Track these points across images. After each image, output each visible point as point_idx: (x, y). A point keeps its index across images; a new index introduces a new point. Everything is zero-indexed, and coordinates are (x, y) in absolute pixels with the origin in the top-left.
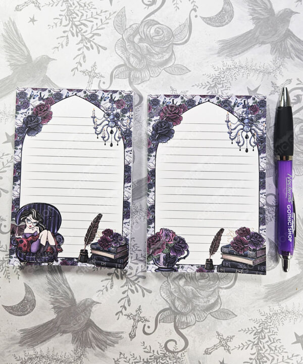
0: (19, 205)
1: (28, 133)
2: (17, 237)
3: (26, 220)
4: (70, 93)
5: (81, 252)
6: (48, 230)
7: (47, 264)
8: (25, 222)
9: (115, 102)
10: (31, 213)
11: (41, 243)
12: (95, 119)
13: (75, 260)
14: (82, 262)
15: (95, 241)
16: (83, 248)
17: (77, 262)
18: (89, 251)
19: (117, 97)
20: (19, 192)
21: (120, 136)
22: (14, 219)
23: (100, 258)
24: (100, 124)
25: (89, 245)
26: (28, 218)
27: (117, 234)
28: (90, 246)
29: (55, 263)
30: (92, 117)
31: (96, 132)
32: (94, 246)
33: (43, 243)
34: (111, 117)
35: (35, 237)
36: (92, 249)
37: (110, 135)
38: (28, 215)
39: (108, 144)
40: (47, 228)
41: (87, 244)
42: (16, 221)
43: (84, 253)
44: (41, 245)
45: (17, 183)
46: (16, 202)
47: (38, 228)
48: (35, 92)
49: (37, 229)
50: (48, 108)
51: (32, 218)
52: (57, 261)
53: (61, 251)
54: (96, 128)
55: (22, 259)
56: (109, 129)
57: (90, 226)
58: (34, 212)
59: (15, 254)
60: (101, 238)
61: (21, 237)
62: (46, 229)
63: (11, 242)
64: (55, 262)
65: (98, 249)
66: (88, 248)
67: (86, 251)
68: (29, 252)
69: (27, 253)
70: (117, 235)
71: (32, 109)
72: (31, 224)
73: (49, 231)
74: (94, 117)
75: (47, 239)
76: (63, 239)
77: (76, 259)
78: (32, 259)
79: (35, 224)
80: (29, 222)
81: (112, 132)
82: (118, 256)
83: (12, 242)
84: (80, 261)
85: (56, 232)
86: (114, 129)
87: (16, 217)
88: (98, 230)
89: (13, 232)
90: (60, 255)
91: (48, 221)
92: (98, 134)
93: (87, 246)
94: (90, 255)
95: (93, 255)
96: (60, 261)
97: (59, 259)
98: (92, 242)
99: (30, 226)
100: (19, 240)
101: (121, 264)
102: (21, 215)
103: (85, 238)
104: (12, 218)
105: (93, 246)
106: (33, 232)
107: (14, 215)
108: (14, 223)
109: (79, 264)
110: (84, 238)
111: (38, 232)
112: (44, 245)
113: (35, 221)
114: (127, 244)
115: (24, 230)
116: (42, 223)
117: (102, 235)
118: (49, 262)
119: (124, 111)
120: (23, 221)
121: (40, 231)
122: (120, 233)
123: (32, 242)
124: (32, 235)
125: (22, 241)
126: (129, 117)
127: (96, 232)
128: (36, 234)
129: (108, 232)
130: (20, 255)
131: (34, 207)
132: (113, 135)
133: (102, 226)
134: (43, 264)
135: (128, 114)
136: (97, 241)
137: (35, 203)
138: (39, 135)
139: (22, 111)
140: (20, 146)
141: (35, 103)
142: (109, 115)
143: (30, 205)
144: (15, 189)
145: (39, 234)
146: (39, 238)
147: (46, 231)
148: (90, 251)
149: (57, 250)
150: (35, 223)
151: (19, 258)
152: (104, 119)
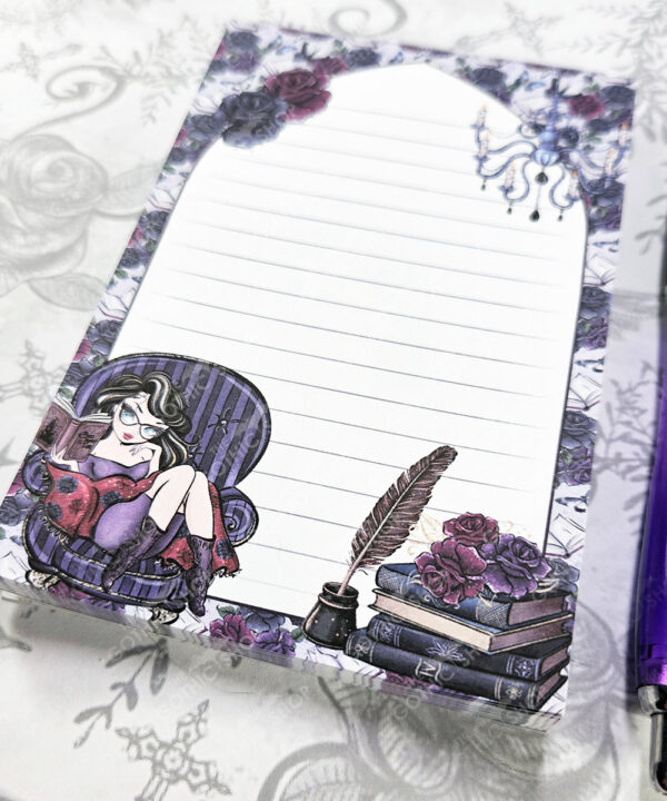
0: (110, 345)
1: (225, 135)
2: (57, 458)
3: (117, 408)
4: (408, 55)
5: (324, 594)
6: (197, 469)
7: (145, 613)
8: (112, 414)
9: (567, 98)
10: (150, 388)
11: (152, 514)
12: (483, 135)
13: (288, 626)
14: (320, 642)
15: (405, 554)
16: (338, 575)
17: (296, 638)
18: (366, 597)
19: (574, 86)
20: (127, 302)
21: (576, 193)
22: (73, 389)
23: (416, 641)
24: (501, 150)
25: (372, 570)
26: (130, 401)
27: (517, 540)
28: (373, 574)
29: (186, 621)
30: (475, 126)
31: (479, 171)
32: (393, 579)
33: (161, 516)
34: (547, 136)
35: (131, 485)
36: (384, 590)
37: (535, 186)
38: (133, 393)
39: (523, 210)
40: (198, 459)
41: (361, 564)
42: (75, 400)
43: (338, 602)
44: (146, 522)
45: (130, 272)
46: (105, 332)
47: (158, 449)
48: (288, 39)
49: (151, 455)
50: (320, 81)
51: (144, 407)
52: (199, 613)
53: (232, 569)
54: (482, 160)
55: (43, 558)
56: (534, 169)
57: (392, 489)
58: (163, 387)
59: (21, 526)
60: (434, 546)
61: (74, 465)
62: (190, 462)
63: (23, 470)
64: (186, 615)
65: (410, 597)
66: (364, 583)
67: (352, 595)
68: (84, 539)
69: (72, 540)
70: (520, 547)
71: (263, 78)
72: (133, 431)
73: (200, 475)
74: (479, 127)
75: (184, 503)
76: (255, 519)
77: (295, 620)
78: (89, 574)
79: (151, 434)
80: (128, 419)
81: (542, 178)
82: (512, 641)
83: (29, 472)
84: (311, 636)
85: (230, 482)
86: (554, 172)
87: (82, 383)
88: (426, 513)
89: (46, 436)
90: (221, 587)
91: (209, 432)
92: (486, 177)
93: (359, 573)
94: (363, 617)
95: (383, 616)
96: (212, 613)
97: (210, 606)
98: (388, 560)
99: (128, 436)
100: (60, 476)
101: (530, 680)
102: (106, 384)
103: (359, 536)
104: (66, 381)
105: (386, 574)
106: (129, 461)
107: (77, 374)
108: (65, 403)
109: (304, 649)
110: (353, 536)
111: (154, 467)
112: (163, 528)
113: (153, 421)
114: (563, 593)
115: (96, 442)
116: (181, 434)
117: (440, 537)
118: (161, 606)
119: (599, 127)
120: (107, 407)
121: (164, 466)
122: (535, 537)
123: (113, 500)
124: (124, 474)
125: (69, 485)
126: (616, 143)
127: (416, 518)
128: (139, 472)
129: (472, 527)
130: (42, 537)
131: (168, 372)
132: (547, 187)
133: (448, 500)
134: (130, 610)
135: (613, 135)
136: (411, 560)
137: (175, 357)
138: (264, 149)
139: (229, 75)
140: (186, 166)
141: (278, 63)
142: (538, 128)
143: (153, 356)
144: (114, 290)
145: (155, 475)
146: (150, 493)
147: (187, 470)
148: (372, 598)
149: (212, 561)
150: (151, 427)
151: (29, 549)
152: (518, 137)
